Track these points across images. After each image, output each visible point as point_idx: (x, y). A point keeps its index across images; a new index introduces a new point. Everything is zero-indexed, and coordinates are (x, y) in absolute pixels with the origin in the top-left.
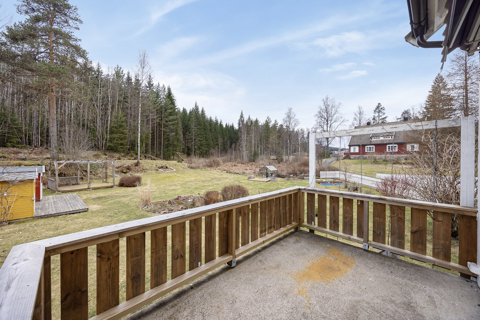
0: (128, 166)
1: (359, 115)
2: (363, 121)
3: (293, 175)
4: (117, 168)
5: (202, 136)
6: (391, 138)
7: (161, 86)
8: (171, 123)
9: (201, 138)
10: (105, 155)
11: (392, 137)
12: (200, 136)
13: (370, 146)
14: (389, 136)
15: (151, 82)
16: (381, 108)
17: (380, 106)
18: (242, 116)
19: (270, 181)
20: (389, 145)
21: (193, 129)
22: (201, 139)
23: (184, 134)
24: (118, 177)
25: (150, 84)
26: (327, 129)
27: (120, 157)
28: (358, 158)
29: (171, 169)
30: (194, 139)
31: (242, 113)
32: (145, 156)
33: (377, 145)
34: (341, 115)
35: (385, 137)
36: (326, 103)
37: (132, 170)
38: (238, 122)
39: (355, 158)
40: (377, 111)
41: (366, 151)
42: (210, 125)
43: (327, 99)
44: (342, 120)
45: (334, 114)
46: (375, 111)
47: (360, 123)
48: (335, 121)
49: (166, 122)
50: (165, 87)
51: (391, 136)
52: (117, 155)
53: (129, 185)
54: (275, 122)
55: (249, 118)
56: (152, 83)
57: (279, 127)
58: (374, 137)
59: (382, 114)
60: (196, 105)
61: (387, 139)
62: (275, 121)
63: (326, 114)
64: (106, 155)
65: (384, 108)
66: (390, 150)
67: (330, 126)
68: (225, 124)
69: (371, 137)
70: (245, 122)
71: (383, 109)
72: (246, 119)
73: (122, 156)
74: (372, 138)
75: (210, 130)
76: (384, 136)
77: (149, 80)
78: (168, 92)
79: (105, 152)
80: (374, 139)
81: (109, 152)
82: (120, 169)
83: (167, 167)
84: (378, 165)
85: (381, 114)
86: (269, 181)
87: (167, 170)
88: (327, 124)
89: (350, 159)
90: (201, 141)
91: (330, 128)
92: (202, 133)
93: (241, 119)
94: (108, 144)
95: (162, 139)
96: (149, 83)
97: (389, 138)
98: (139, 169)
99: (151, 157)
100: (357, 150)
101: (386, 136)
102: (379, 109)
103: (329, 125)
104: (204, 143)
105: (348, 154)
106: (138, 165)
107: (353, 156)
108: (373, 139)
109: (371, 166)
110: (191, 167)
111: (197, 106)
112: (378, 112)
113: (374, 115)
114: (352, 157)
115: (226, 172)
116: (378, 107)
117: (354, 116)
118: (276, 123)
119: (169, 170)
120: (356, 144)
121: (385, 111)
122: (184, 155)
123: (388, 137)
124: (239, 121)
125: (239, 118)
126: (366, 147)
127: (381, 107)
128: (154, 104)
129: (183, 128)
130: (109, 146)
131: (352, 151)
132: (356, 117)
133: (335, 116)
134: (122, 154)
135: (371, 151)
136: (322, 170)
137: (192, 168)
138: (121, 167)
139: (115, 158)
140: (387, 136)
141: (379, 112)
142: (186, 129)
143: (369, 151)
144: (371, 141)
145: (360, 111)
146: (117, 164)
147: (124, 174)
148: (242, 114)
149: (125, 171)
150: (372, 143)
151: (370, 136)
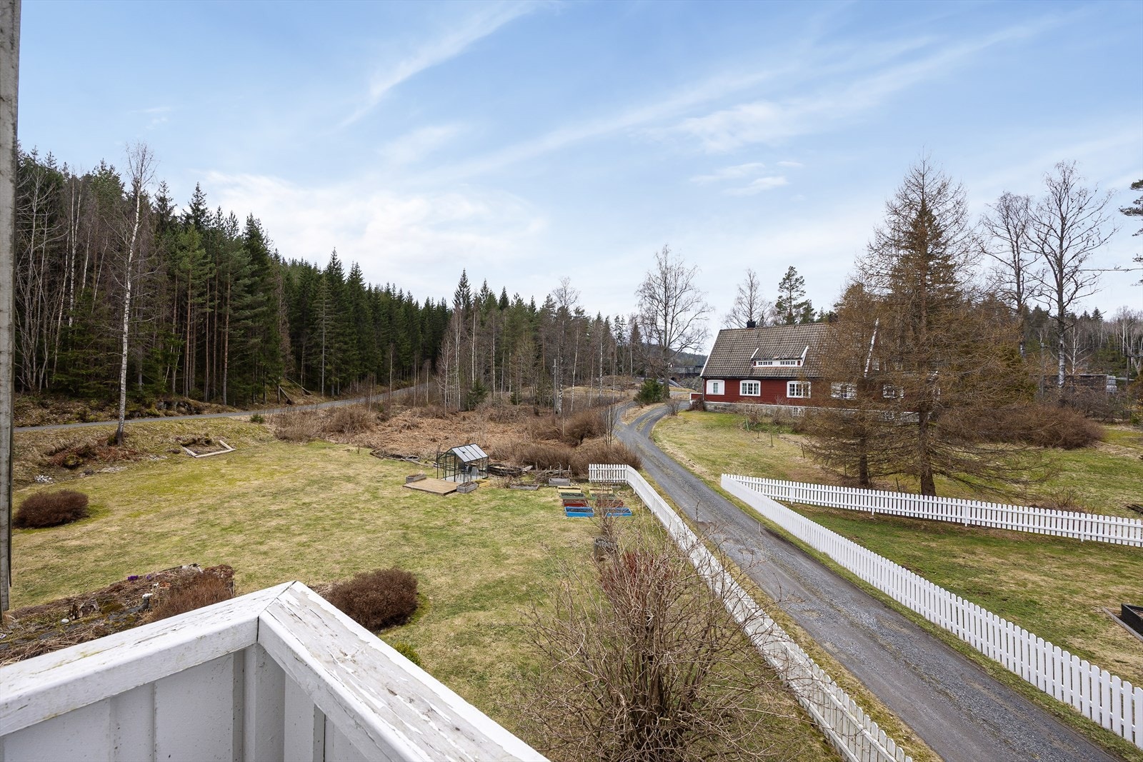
0: (87, 447)
1: (748, 293)
2: (758, 306)
3: (530, 467)
4: (51, 454)
5: (347, 339)
6: (796, 365)
7: (226, 215)
8: (247, 313)
9: (346, 343)
10: (44, 406)
11: (799, 363)
12: (341, 338)
13: (750, 382)
14: (793, 359)
15: (200, 204)
16: (797, 280)
17: (793, 275)
18: (463, 284)
19: (455, 491)
20: (792, 382)
21: (324, 322)
22: (345, 347)
23: (295, 336)
24: (44, 482)
25: (198, 210)
26: (666, 326)
27: (85, 412)
28: (724, 410)
29: (220, 445)
30: (326, 347)
31: (464, 275)
32: (165, 403)
33: (765, 380)
34: (698, 295)
35: (785, 361)
36: (663, 264)
37: (98, 457)
38: (453, 297)
39: (716, 408)
40: (787, 286)
41: (741, 394)
42: (376, 308)
43: (666, 252)
44: (699, 306)
45: (681, 292)
46: (782, 286)
47: (751, 310)
48: (684, 309)
49: (236, 309)
50: (235, 220)
51: (797, 359)
52: (78, 407)
53: (40, 521)
54: (548, 301)
55: (485, 287)
56: (201, 207)
57: (556, 314)
58: (760, 359)
59: (799, 293)
60: (334, 259)
61: (788, 366)
62: (548, 297)
63: (664, 290)
64: (46, 408)
65: (802, 280)
66: (794, 394)
67: (672, 321)
68: (425, 301)
69: (752, 360)
70: (472, 298)
71: (801, 283)
72: (475, 289)
73: (92, 409)
74: (755, 362)
75: (375, 321)
76: (781, 359)
77: (195, 199)
78: (250, 231)
79: (44, 398)
80: (761, 366)
81: (57, 399)
82: (59, 457)
83: (208, 442)
84: (756, 435)
85: (794, 294)
86: (452, 492)
87: (207, 449)
88: (666, 315)
89: (704, 409)
90: (345, 351)
91: (672, 324)
92: (348, 331)
93: (461, 290)
94: (55, 377)
95: (226, 354)
96: (196, 208)
97: (794, 366)
98: (121, 453)
99: (189, 404)
100: (721, 388)
101: (785, 359)
102: (790, 280)
103: (669, 318)
104: (355, 357)
105: (700, 399)
106: (120, 442)
107: (713, 404)
108: (757, 365)
109: (741, 435)
110: (282, 435)
111: (337, 260)
112: (787, 288)
113: (780, 294)
114: (710, 405)
115: (370, 450)
116: (789, 277)
117: (737, 294)
118: (551, 303)
119: (213, 448)
120: (718, 373)
121: (803, 287)
122: (296, 387)
123: (790, 361)
124: (457, 296)
125: (456, 287)
126: (741, 382)
127: (795, 277)
128: (201, 265)
129: (291, 322)
130: (59, 383)
131: (710, 391)
132: (743, 296)
133: (684, 296)
134: (94, 402)
135: (753, 395)
136: (593, 462)
137: (285, 438)
138: (64, 449)
139: (72, 413)
140: (789, 359)
141: (791, 288)
142: (303, 321)
143: (747, 394)
144: (752, 370)
145: (751, 282)
146: (55, 442)
147: (67, 471)
148: (464, 279)
149: (71, 462)
150: (754, 375)
151: (752, 357)
